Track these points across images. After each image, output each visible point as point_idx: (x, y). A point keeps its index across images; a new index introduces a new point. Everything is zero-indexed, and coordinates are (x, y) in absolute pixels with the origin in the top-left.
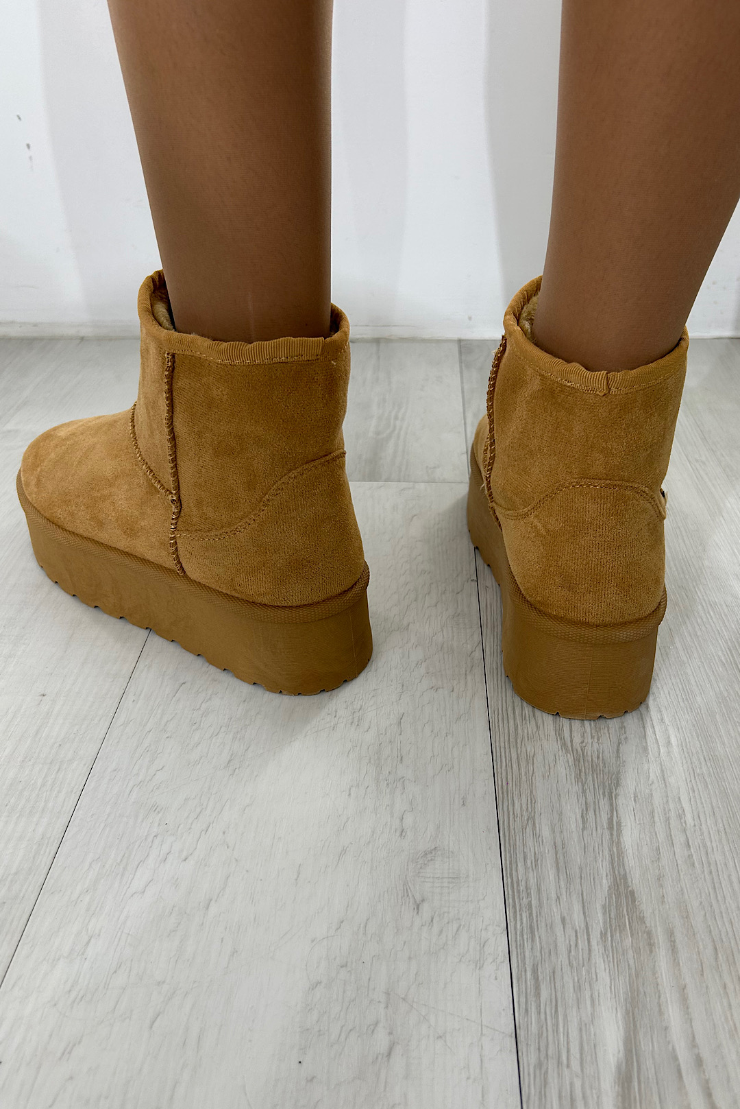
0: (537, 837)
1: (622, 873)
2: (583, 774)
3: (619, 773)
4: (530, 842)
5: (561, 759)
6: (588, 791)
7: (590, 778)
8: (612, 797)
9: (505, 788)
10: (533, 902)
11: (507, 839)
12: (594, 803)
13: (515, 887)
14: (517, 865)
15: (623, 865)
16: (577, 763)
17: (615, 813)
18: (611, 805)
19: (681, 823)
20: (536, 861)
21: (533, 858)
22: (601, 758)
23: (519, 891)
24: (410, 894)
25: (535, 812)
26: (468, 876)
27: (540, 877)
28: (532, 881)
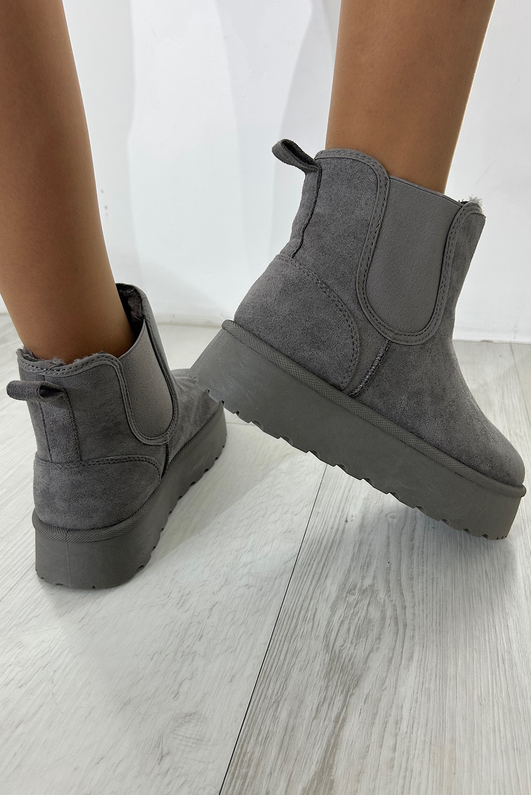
0: (275, 718)
1: (331, 762)
2: (332, 672)
3: (361, 676)
4: (268, 722)
5: (321, 656)
6: (331, 687)
7: (336, 676)
8: (348, 695)
9: (267, 673)
10: (249, 773)
11: (252, 715)
12: (332, 698)
13: (241, 757)
14: (250, 739)
15: (334, 756)
16: (331, 662)
17: (345, 709)
18: (345, 702)
19: (396, 728)
20: (266, 738)
21: (265, 735)
22: (351, 661)
23: (242, 761)
24: (161, 746)
25: (282, 697)
26: (209, 740)
27: (264, 752)
28: (256, 755)
